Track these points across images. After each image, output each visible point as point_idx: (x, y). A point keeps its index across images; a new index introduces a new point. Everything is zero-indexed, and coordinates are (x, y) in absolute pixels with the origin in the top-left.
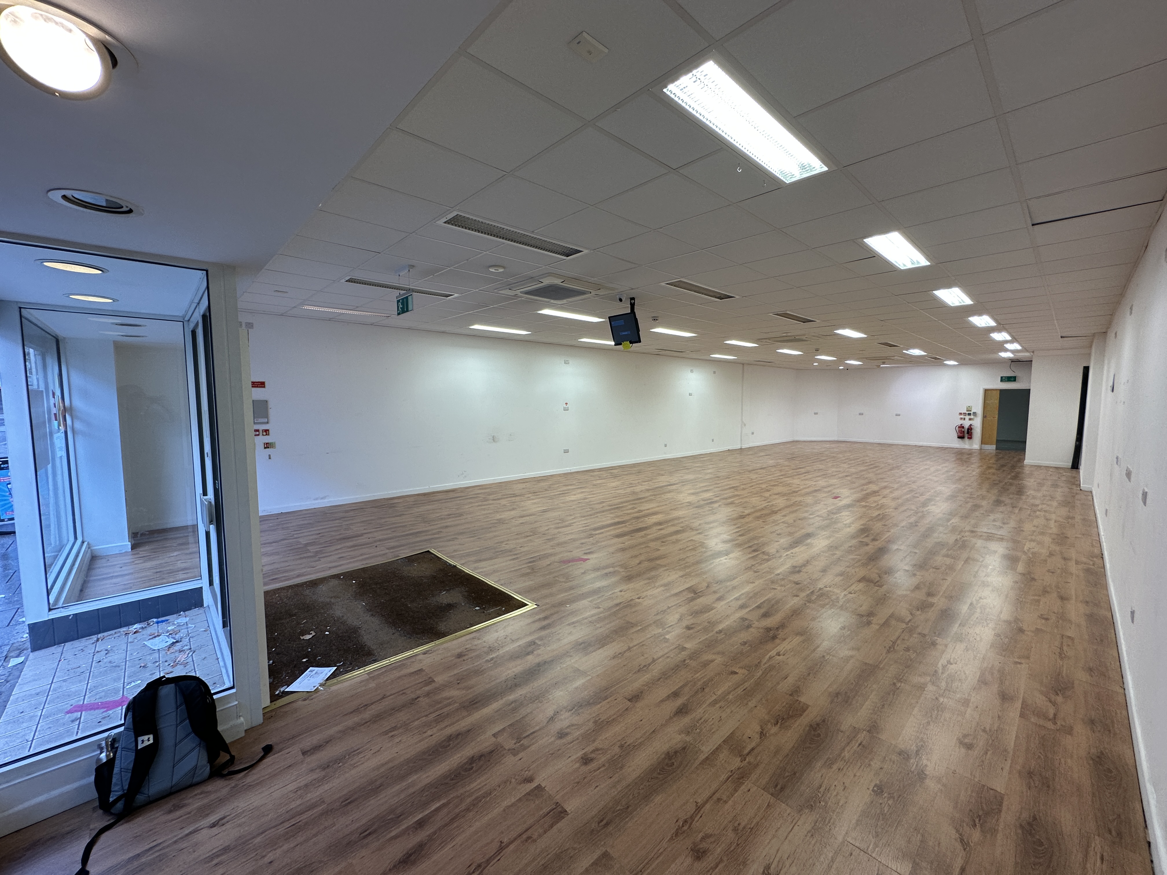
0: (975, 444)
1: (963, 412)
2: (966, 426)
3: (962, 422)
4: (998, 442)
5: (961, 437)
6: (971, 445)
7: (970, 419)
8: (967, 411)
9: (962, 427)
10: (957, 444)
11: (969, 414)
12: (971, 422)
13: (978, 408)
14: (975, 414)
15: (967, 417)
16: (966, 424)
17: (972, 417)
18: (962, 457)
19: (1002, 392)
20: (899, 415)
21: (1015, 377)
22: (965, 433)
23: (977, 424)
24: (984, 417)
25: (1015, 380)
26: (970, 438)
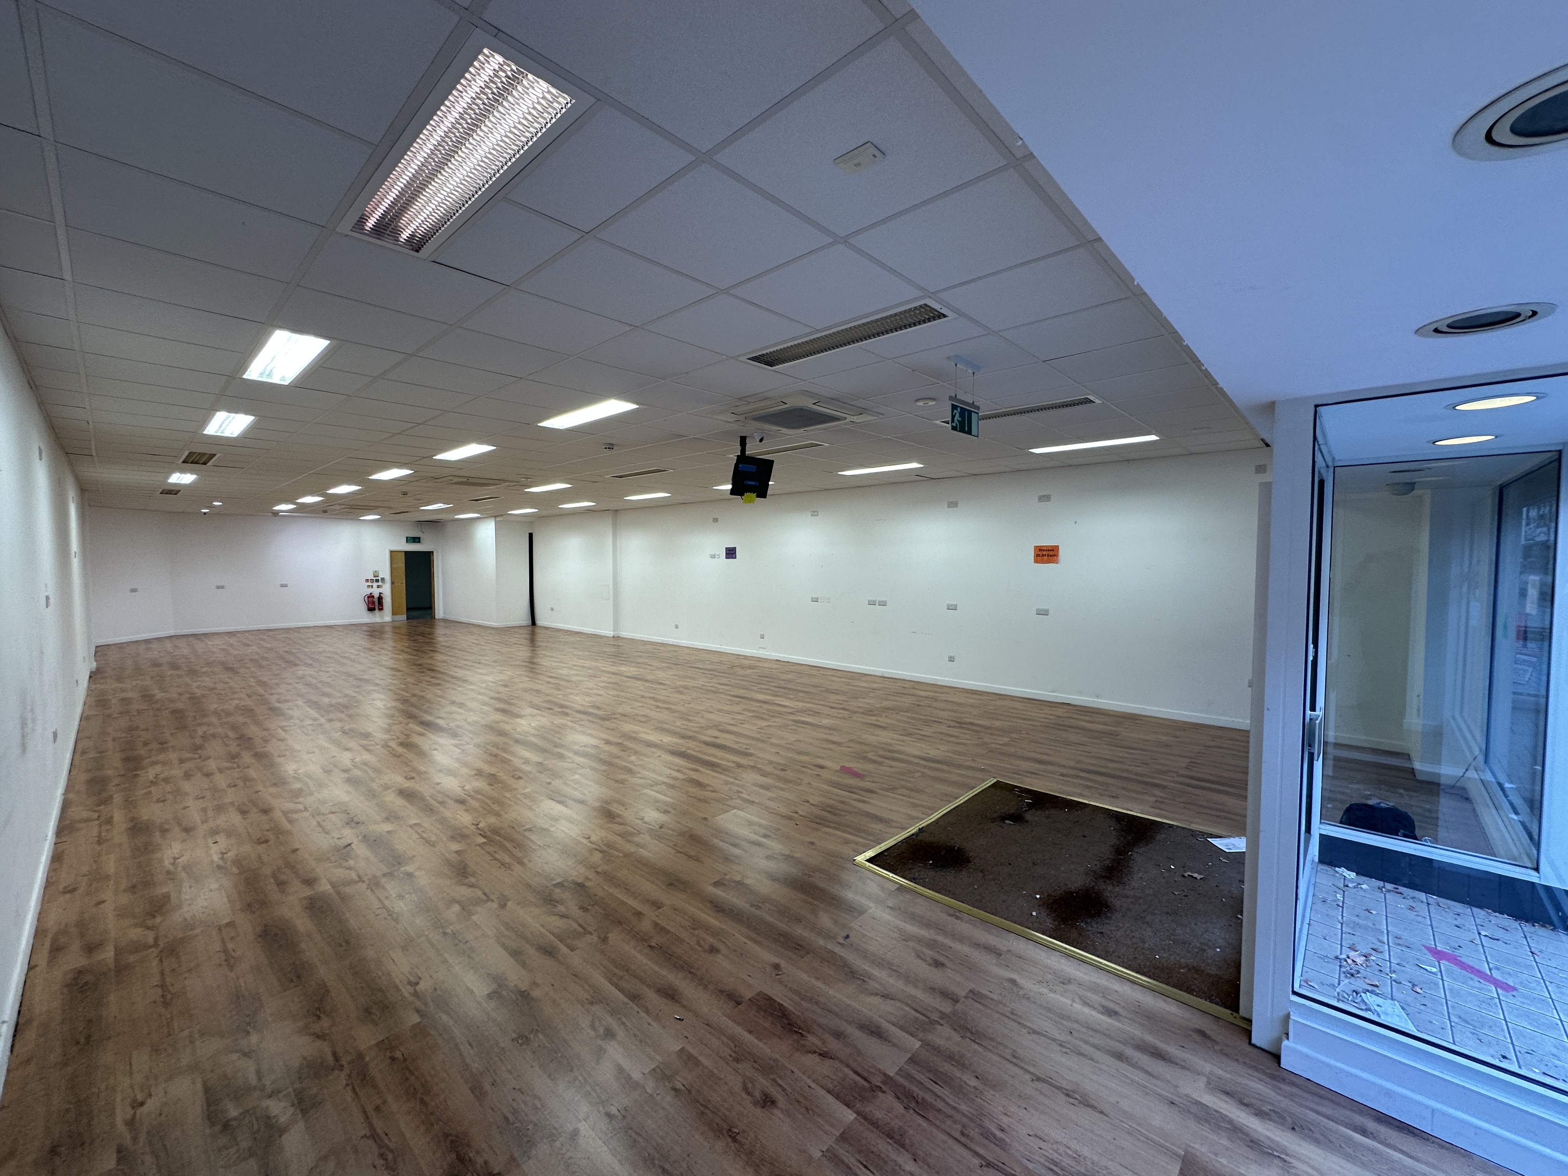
0: (386, 616)
1: (369, 579)
2: (376, 595)
3: (370, 591)
4: (408, 609)
5: (371, 609)
6: (382, 617)
7: (378, 587)
8: (374, 577)
9: (371, 596)
10: (367, 618)
11: (377, 581)
12: (380, 590)
13: (385, 573)
14: (383, 579)
15: (375, 585)
16: (376, 592)
17: (380, 583)
18: (374, 632)
19: (407, 553)
20: (286, 586)
21: (419, 538)
22: (374, 604)
23: (386, 590)
24: (393, 583)
25: (419, 542)
26: (381, 609)
